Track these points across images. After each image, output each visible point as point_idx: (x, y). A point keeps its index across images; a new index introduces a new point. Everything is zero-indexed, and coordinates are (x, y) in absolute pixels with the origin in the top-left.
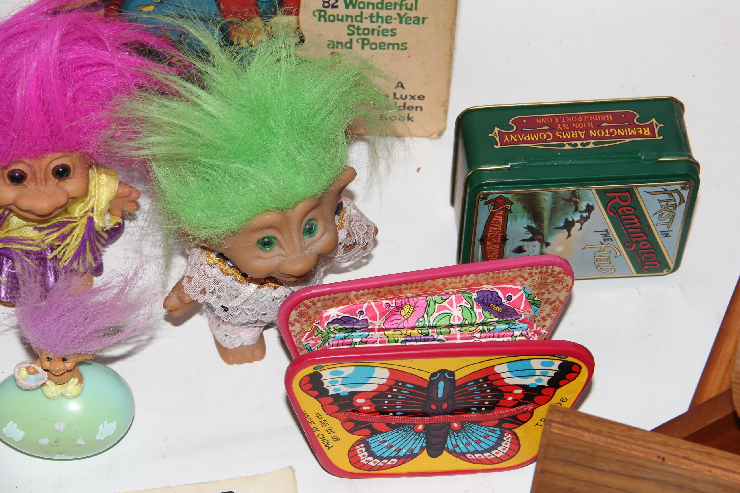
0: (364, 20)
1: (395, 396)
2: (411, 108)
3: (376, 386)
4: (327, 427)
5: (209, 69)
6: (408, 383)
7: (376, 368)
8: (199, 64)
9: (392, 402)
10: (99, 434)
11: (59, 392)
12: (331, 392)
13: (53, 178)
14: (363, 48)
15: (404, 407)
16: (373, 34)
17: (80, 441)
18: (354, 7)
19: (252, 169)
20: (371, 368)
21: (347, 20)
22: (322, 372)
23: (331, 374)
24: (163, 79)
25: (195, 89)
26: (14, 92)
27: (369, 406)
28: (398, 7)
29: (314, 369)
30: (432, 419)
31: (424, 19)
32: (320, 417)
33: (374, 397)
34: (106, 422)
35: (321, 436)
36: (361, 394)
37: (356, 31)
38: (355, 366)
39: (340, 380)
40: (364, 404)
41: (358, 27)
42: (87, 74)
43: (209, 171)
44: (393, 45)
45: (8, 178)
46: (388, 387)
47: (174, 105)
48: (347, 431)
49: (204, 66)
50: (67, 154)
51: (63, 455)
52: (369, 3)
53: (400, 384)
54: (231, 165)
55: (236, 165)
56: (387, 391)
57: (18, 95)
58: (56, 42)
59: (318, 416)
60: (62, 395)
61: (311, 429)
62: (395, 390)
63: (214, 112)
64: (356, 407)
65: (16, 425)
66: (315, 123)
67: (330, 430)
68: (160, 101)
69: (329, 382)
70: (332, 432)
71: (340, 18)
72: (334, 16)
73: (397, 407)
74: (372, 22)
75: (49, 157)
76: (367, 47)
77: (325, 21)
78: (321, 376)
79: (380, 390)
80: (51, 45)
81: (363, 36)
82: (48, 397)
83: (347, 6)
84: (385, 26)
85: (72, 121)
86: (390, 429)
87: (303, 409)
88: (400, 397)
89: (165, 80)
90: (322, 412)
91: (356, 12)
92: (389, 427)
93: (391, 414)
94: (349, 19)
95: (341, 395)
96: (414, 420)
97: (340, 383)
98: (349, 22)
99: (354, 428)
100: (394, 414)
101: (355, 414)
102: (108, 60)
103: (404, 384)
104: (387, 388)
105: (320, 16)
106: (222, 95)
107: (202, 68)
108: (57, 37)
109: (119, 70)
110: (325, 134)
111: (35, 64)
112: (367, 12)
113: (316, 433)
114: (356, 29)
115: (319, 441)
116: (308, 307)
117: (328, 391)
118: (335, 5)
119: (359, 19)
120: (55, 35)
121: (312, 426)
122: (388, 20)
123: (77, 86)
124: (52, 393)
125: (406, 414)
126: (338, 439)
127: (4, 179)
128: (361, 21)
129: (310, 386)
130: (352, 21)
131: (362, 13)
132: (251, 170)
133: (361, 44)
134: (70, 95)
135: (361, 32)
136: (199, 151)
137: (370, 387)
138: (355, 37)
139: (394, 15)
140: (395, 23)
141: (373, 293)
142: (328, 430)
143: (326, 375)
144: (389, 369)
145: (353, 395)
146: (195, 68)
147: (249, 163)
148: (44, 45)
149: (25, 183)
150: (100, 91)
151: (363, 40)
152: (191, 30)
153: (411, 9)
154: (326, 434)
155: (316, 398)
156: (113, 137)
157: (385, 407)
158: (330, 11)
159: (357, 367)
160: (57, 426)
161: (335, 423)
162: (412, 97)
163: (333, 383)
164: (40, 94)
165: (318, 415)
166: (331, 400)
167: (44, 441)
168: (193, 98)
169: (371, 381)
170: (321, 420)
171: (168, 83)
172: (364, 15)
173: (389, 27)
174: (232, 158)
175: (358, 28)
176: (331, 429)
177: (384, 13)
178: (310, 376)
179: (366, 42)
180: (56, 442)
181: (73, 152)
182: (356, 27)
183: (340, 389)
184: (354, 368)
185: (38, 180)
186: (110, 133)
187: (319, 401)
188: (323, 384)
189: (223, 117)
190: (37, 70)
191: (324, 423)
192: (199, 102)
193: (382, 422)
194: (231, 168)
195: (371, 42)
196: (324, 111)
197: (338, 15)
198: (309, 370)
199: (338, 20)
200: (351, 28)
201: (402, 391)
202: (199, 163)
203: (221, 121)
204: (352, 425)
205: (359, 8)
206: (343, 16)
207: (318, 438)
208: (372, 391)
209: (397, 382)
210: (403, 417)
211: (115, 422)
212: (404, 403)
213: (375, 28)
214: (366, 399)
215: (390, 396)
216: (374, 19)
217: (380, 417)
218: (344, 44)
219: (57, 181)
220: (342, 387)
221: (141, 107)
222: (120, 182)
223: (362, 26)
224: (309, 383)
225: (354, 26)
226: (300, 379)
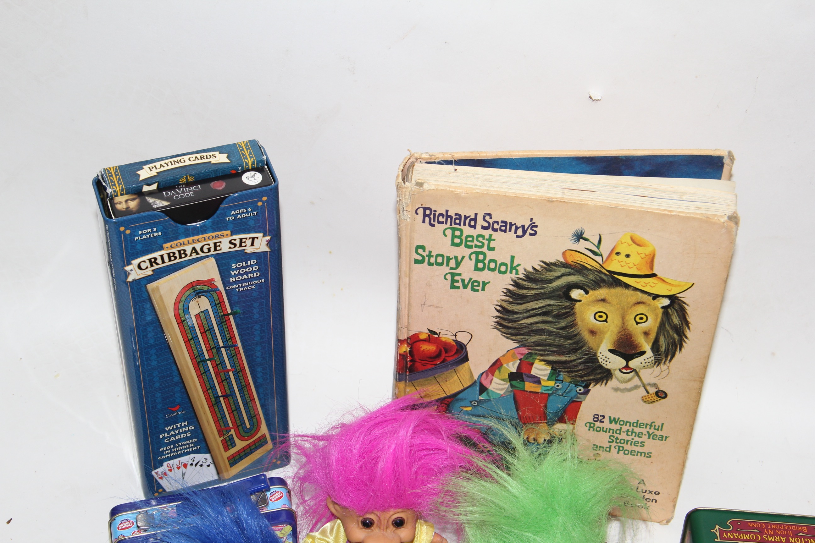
0: (622, 433)
2: (648, 500)
5: (515, 462)
8: (509, 458)
13: (392, 527)
14: (618, 452)
16: (627, 444)
18: (616, 423)
19: (539, 538)
21: (609, 432)
24: (482, 466)
25: (504, 475)
26: (376, 464)
28: (648, 427)
31: (666, 437)
37: (615, 440)
41: (617, 437)
42: (426, 455)
43: (507, 536)
44: (641, 453)
45: (361, 524)
47: (488, 485)
49: (512, 459)
50: (405, 510)
52: (627, 422)
54: (524, 533)
55: (527, 534)
57: (379, 466)
58: (410, 432)
63: (517, 493)
66: (587, 508)
68: (479, 482)
71: (605, 430)
72: (600, 428)
74: (627, 435)
75: (392, 511)
76: (622, 452)
77: (593, 430)
80: (407, 433)
81: (619, 445)
83: (611, 422)
84: (637, 439)
85: (413, 488)
89: (484, 467)
91: (617, 427)
94: (611, 431)
98: (611, 433)
102: (443, 447)
105: (590, 427)
106: (522, 481)
107: (510, 460)
108: (411, 428)
109: (450, 455)
110: (592, 517)
111: (393, 446)
112: (625, 428)
114: (615, 439)
118: (602, 420)
119: (618, 432)
120: (410, 426)
122: (639, 435)
123: (420, 463)
127: (358, 524)
128: (620, 434)
130: (613, 433)
131: (621, 428)
132: (538, 539)
133: (617, 450)
134: (414, 469)
135: (618, 441)
136: (503, 521)
138: (614, 444)
139: (646, 433)
140: (645, 438)
146: (505, 460)
147: (537, 533)
148: (402, 433)
149: (372, 528)
150: (435, 469)
151: (619, 447)
152: (505, 432)
153: (658, 430)
156: (442, 503)
158: (598, 424)
162: (650, 492)
164: (395, 467)
168: (502, 481)
171: (486, 469)
172: (623, 430)
173: (640, 440)
174: (526, 529)
175: (617, 439)
177: (637, 430)
179: (621, 449)
181: (409, 509)
182: (615, 437)
185: (382, 528)
186: (440, 500)
189: (522, 498)
190: (394, 450)
192: (506, 485)
194: (523, 535)
195: (625, 449)
196: (593, 500)
197: (603, 428)
199: (603, 431)
200: (612, 438)
202: (501, 529)
203: (520, 500)
205: (620, 424)
206: (607, 429)
213: (629, 440)
216: (630, 433)
218: (605, 448)
219: (394, 528)
221: (465, 484)
222: (435, 533)
223: (620, 437)
225: (614, 437)
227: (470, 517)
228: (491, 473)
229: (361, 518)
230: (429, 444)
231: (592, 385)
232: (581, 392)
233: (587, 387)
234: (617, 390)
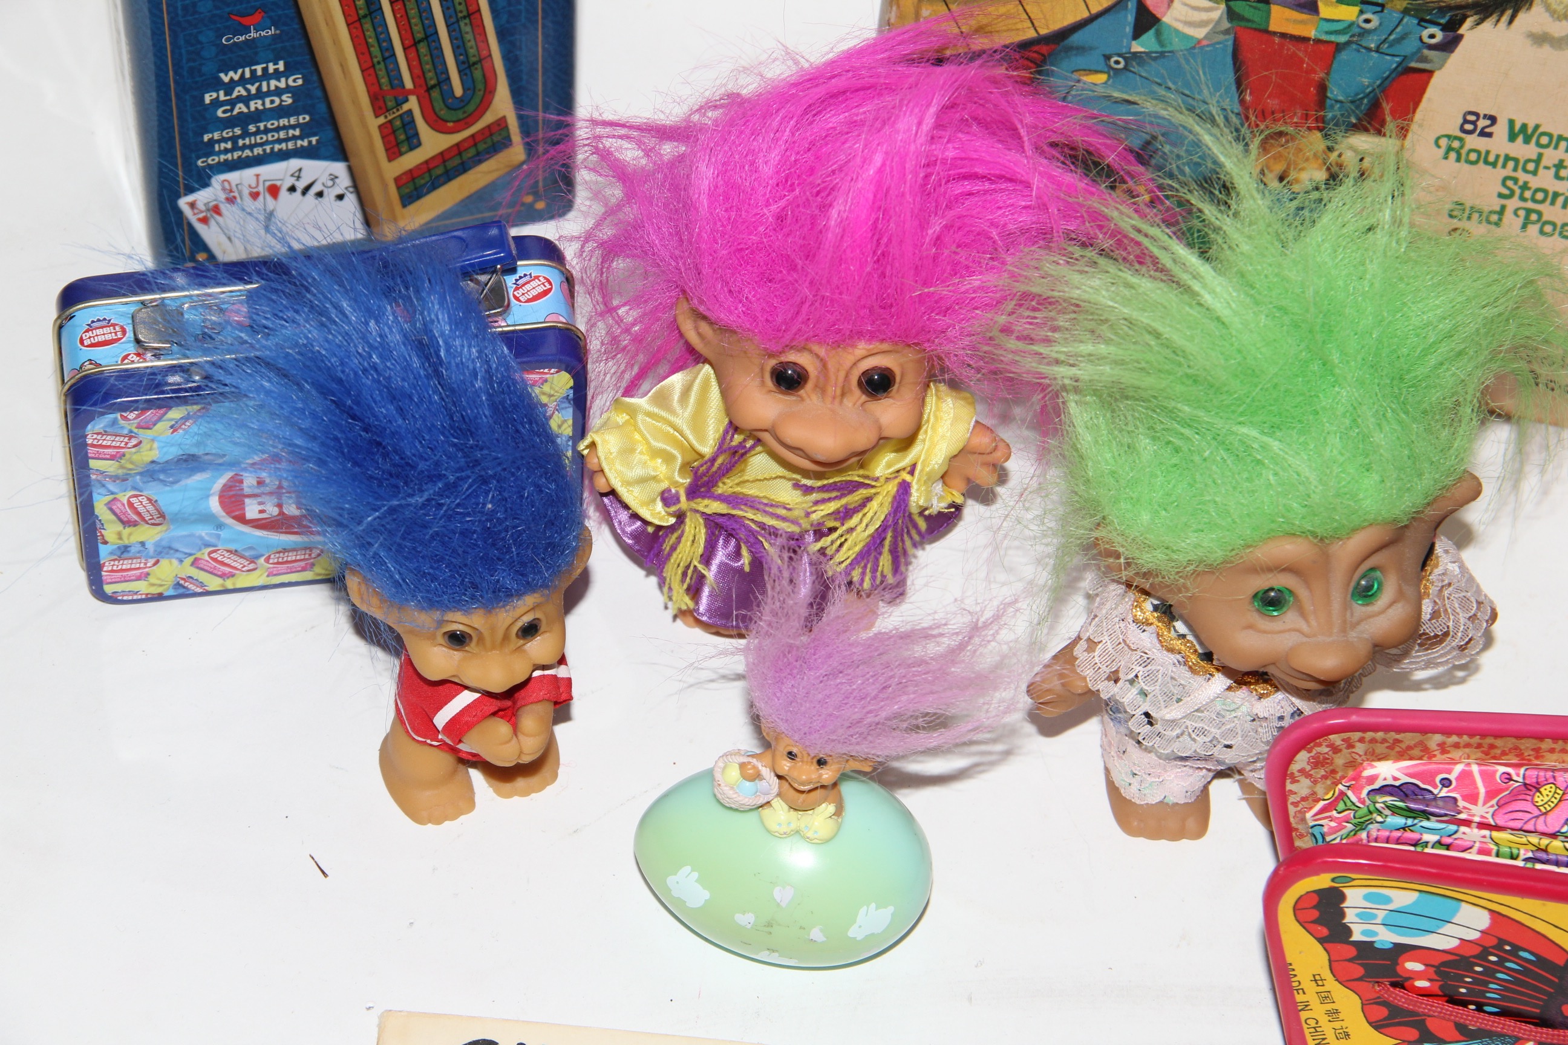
0: (1541, 171)
1: (1490, 972)
3: (1455, 943)
4: (1329, 1007)
5: (1227, 223)
6: (1525, 950)
7: (1464, 904)
8: (1209, 211)
9: (1481, 982)
10: (856, 926)
11: (793, 826)
12: (1357, 936)
13: (857, 392)
14: (1524, 226)
15: (1504, 998)
16: (1553, 203)
17: (816, 934)
18: (1527, 141)
19: (1277, 443)
20: (1454, 902)
21: (1504, 166)
22: (1346, 891)
23: (1367, 897)
24: (1131, 230)
26: (825, 208)
27: (1430, 980)
29: (1333, 880)
30: (1559, 1035)
32: (1320, 983)
33: (1444, 964)
34: (873, 905)
35: (1312, 1023)
36: (1418, 952)
37: (1518, 192)
38: (1420, 891)
39: (1381, 915)
40: (1419, 975)
41: (1526, 183)
42: (970, 194)
43: (1187, 432)
45: (772, 377)
46: (1481, 949)
47: (1145, 284)
48: (1370, 1024)
49: (1219, 216)
50: (900, 347)
51: (776, 954)
52: (1560, 137)
53: (1508, 948)
54: (1235, 429)
55: (1244, 430)
56: (1474, 957)
57: (834, 213)
58: (929, 121)
59: (1316, 980)
60: (798, 832)
61: (1295, 1003)
62: (1493, 958)
63: (1225, 313)
64: (1400, 976)
65: (695, 875)
66: (1421, 371)
67: (1333, 1014)
68: (1120, 273)
69: (1357, 915)
70: (1337, 1020)
71: (1491, 158)
72: (1479, 152)
73: (1488, 995)
74: (1557, 177)
75: (862, 347)
76: (1534, 229)
77: (1458, 160)
78: (1342, 897)
79: (1461, 952)
80: (919, 124)
81: (1530, 205)
82: (768, 831)
83: (1512, 137)
85: (926, 283)
86: (1462, 1038)
87: (1289, 960)
88: (1500, 975)
90: (1327, 974)
91: (1529, 151)
92: (1462, 1034)
93: (1472, 1007)
94: (1511, 164)
95: (1377, 945)
96: (1520, 1029)
97: (1379, 921)
98: (1509, 171)
99: (1384, 1019)
100: (1480, 1008)
101: (1397, 991)
102: (1021, 172)
103: (1516, 948)
104: (1477, 950)
105: (1450, 149)
106: (1245, 281)
107: (1213, 219)
108: (933, 110)
109: (1038, 197)
110: (1435, 396)
111: (878, 159)
112: (1551, 156)
113: (1304, 1015)
114: (1520, 187)
115: (1307, 1032)
116: (1336, 750)
117: (1348, 932)
118: (1487, 130)
119: (1531, 166)
120: (929, 105)
121: (1299, 998)
123: (951, 214)
124: (780, 824)
125: (1504, 1013)
126: (1347, 1035)
127: (763, 377)
128: (1535, 173)
129: (1315, 914)
130: (1515, 169)
131: (1540, 155)
132: (1275, 445)
133: (1521, 220)
134: (935, 227)
135: (1528, 194)
136: (1179, 388)
137: (1443, 941)
138: (1513, 204)
141: (1479, 746)
142: (1329, 1013)
143: (1355, 898)
144: (1491, 911)
145: (1401, 950)
146: (1199, 217)
147: (1273, 429)
148: (906, 123)
149: (802, 392)
150: (994, 234)
151: (1529, 211)
152: (1207, 139)
154: (1323, 1020)
155: (1322, 941)
156: (1006, 330)
157: (1463, 990)
158: (1473, 141)
159: (1423, 895)
160: (777, 893)
161: (1349, 1002)
163: (1366, 917)
164: (878, 219)
165: (1317, 978)
166: (1352, 952)
167: (745, 919)
168: (1185, 277)
169: (1448, 929)
170: (1320, 989)
171: (1140, 238)
172: (1545, 162)
174: (1242, 414)
175: (1525, 187)
176: (1337, 1012)
178: (1320, 893)
179: (1534, 217)
180: (769, 925)
181: (909, 346)
182: (1521, 183)
183: (1375, 934)
184: (1417, 894)
185: (830, 390)
186: (1002, 319)
187: (1325, 949)
188: (1343, 915)
189: (1240, 326)
190: (880, 171)
191: (1326, 998)
192: (1196, 287)
193: (1449, 1020)
194: (1233, 433)
195: (1544, 218)
196: (1443, 349)
197: (1488, 152)
198: (1322, 881)
199: (1486, 162)
200: (1510, 183)
201: (1508, 964)
203: (1234, 333)
204: (1382, 1012)
205: (1538, 144)
206: (1498, 157)
207: (1305, 1026)
208: (1444, 951)
209: (1502, 942)
210: (1497, 1019)
211: (891, 909)
212: (1506, 989)
213: (1561, 192)
214: (1426, 965)
215: (1478, 969)
217: (1449, 1008)
218: (1485, 215)
219: (864, 398)
220: (1381, 929)
221: (1076, 278)
222: (977, 422)
223: (1534, 182)
224: (1314, 907)
225: (1515, 180)
226: (1297, 896)
227: (1085, 371)
228: (1156, 251)
229: (773, 362)
230: (981, 161)
231: (1469, 22)
232: (1433, 41)
233: (1452, 27)
234: (1540, 39)
